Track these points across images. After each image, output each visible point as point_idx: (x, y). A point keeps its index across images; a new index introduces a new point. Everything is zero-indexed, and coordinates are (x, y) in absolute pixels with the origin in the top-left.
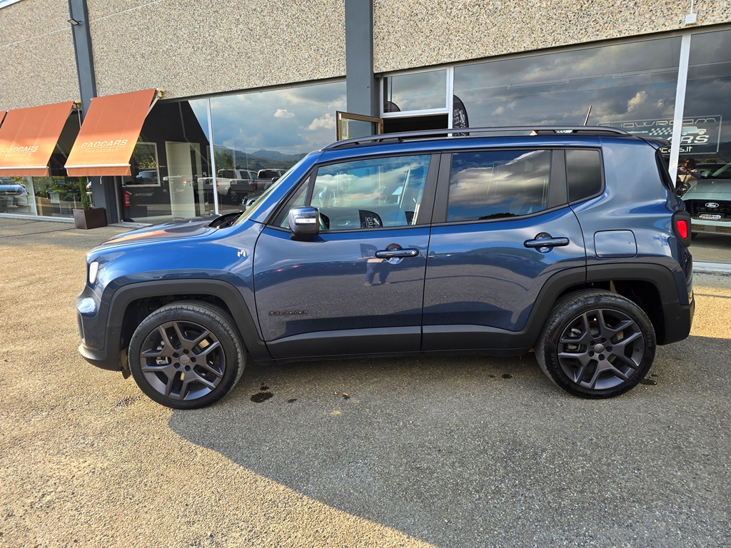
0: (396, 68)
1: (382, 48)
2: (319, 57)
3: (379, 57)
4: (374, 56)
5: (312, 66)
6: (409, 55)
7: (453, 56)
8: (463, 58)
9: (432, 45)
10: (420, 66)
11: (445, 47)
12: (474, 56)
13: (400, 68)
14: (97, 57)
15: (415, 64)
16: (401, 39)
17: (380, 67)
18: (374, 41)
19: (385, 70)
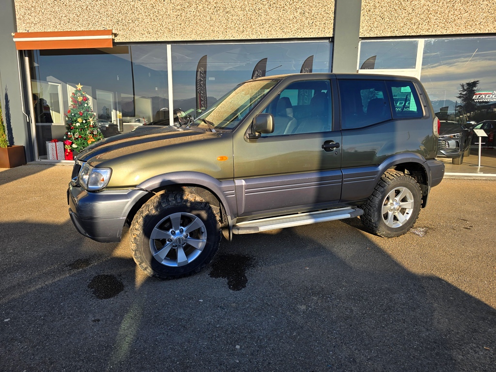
0: (379, 35)
1: (367, 18)
2: (304, 19)
4: (360, 24)
5: (297, 26)
6: (393, 25)
7: (431, 31)
8: (439, 33)
9: (414, 21)
11: (425, 23)
12: (448, 33)
15: (397, 34)
16: (385, 13)
17: (364, 33)
19: (368, 36)
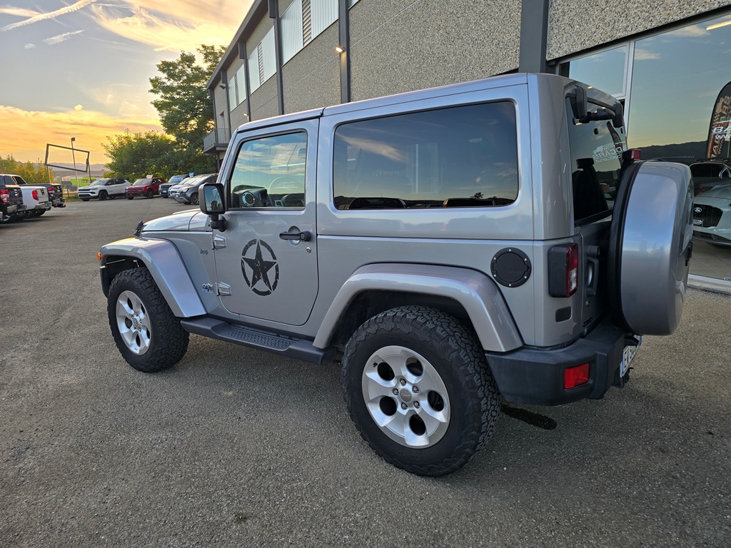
0: (568, 53)
1: (556, 31)
2: (499, 51)
3: (553, 41)
4: (548, 42)
6: (583, 34)
8: (641, 29)
9: (608, 19)
10: (593, 46)
11: (621, 19)
12: (654, 25)
13: (572, 51)
15: (589, 44)
16: (575, 18)
17: (554, 53)
18: (549, 25)
19: (557, 56)
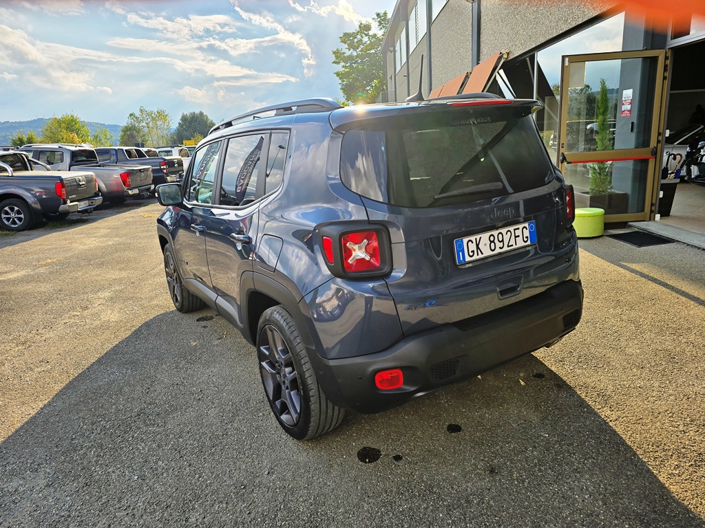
14: (482, 30)
